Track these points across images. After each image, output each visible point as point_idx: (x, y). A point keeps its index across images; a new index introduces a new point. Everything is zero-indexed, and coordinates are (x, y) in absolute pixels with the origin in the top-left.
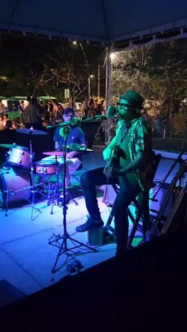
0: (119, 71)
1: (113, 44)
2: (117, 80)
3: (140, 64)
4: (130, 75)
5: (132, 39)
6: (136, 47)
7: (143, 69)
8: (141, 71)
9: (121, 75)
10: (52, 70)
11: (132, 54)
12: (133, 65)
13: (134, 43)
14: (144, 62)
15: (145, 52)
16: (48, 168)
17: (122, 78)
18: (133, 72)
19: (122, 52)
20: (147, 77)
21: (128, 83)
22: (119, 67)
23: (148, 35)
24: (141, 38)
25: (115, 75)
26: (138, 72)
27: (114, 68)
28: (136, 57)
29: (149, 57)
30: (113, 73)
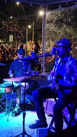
0: (52, 25)
1: (48, 6)
2: (50, 30)
3: (66, 20)
4: (59, 27)
5: (60, 4)
6: (63, 9)
7: (68, 24)
8: (67, 25)
9: (53, 27)
10: (3, 22)
11: (61, 13)
12: (62, 21)
13: (62, 6)
14: (69, 19)
15: (70, 13)
16: (6, 89)
17: (53, 29)
18: (61, 25)
19: (54, 12)
20: (71, 29)
21: (58, 32)
22: (51, 22)
23: (71, 2)
24: (67, 4)
25: (49, 27)
26: (65, 26)
27: (48, 22)
28: (63, 15)
29: (72, 16)
30: (47, 25)
